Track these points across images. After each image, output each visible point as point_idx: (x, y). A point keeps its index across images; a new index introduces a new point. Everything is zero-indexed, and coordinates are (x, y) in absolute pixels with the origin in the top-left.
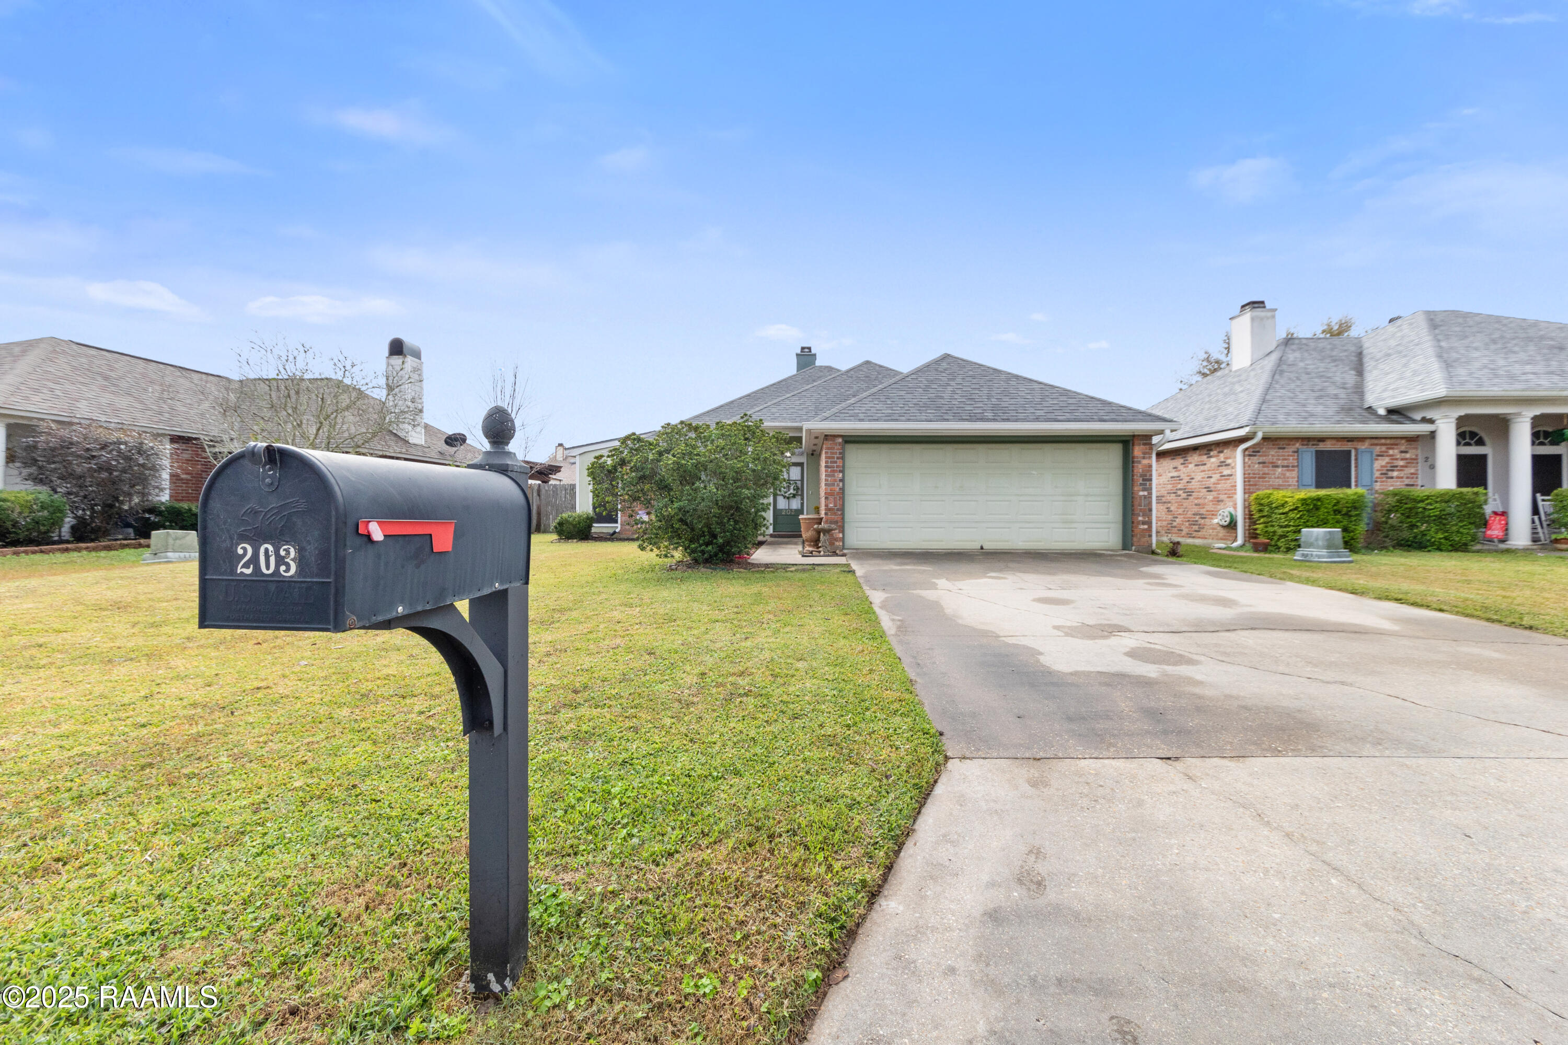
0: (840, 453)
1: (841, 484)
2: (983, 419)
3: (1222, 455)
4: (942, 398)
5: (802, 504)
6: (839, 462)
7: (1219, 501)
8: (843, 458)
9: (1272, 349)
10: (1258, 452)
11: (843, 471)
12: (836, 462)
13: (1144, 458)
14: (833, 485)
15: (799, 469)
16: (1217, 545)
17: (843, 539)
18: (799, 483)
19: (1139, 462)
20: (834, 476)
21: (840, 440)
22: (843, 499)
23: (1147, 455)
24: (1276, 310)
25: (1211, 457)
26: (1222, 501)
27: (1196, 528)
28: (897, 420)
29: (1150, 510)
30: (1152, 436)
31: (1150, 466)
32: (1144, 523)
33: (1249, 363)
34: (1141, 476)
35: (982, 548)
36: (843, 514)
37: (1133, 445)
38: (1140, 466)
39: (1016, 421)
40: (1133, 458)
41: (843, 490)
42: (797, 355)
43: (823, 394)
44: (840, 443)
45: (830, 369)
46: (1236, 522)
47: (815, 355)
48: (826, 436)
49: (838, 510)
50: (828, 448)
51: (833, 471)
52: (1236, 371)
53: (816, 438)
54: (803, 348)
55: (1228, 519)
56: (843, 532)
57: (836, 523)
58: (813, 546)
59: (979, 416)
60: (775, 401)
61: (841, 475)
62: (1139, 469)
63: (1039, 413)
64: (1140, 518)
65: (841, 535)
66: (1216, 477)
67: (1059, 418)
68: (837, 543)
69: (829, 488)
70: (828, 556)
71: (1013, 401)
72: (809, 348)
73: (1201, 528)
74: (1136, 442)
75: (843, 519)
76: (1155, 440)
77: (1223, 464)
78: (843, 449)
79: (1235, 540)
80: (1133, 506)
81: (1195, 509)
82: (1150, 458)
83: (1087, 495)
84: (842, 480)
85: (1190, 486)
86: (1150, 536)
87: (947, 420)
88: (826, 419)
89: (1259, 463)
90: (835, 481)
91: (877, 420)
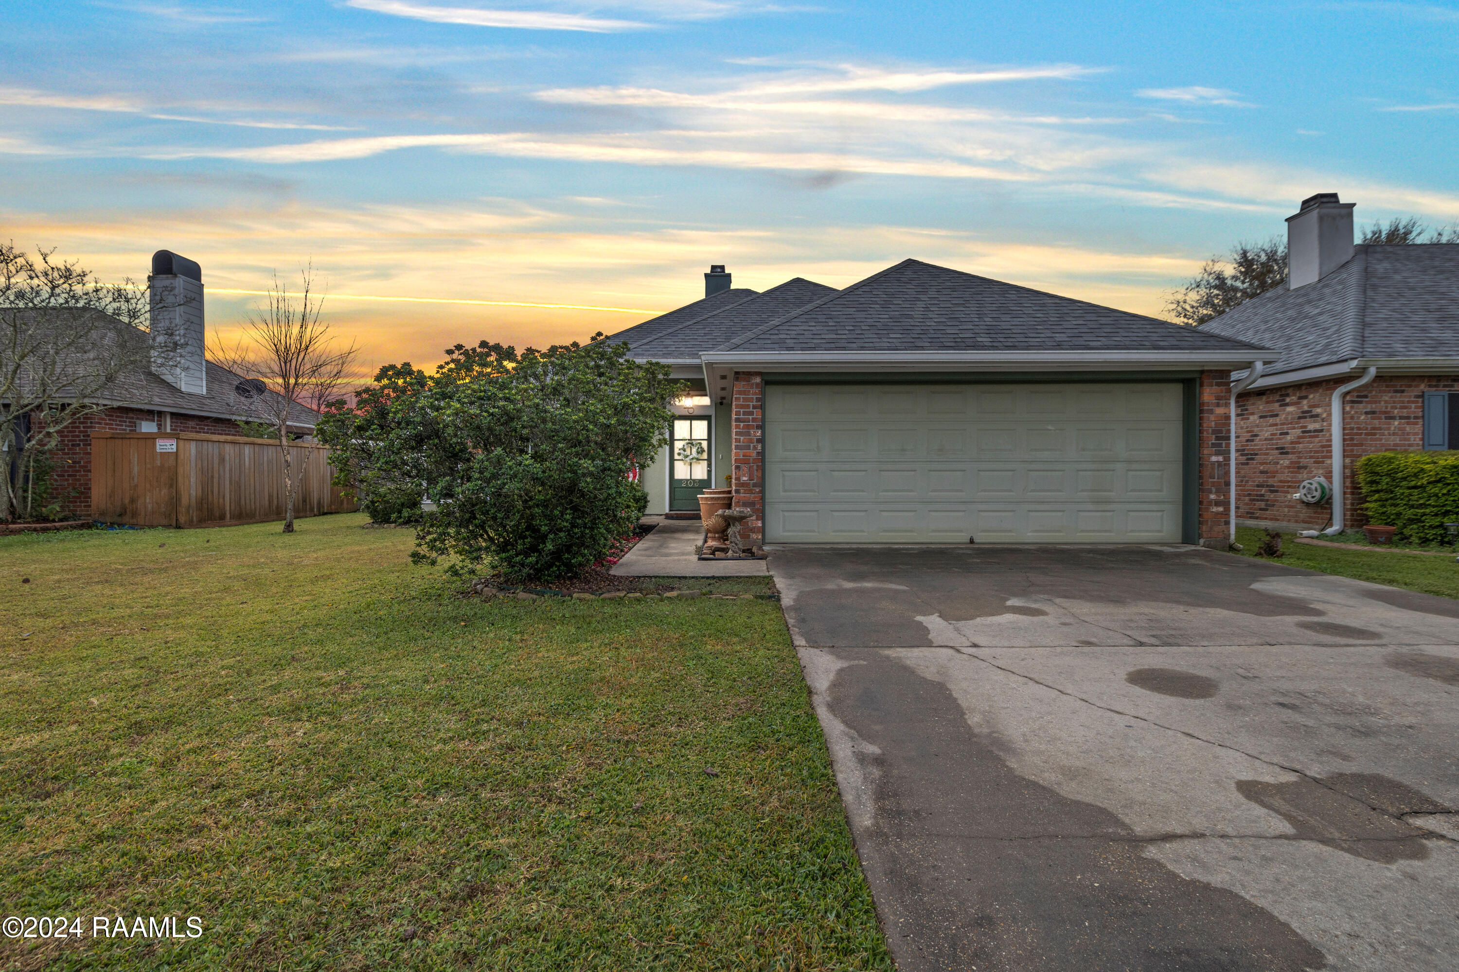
0: (758, 400)
1: (759, 447)
2: (976, 347)
3: (1305, 402)
4: (911, 317)
5: (709, 472)
6: (757, 414)
7: (1299, 468)
8: (762, 407)
9: (1349, 258)
10: (1366, 397)
11: (762, 427)
12: (752, 413)
13: (1218, 405)
14: (748, 447)
15: (704, 423)
16: (1305, 533)
17: (763, 530)
18: (705, 444)
19: (1211, 412)
20: (749, 434)
21: (758, 380)
22: (762, 468)
23: (1222, 400)
24: (1354, 205)
25: (1287, 405)
26: (1305, 467)
27: (1262, 505)
28: (844, 348)
29: (1228, 484)
30: (1230, 371)
31: (1228, 418)
32: (1217, 503)
33: (1317, 279)
34: (1214, 432)
35: (972, 541)
36: (763, 492)
37: (1201, 385)
38: (1212, 417)
39: (1028, 348)
40: (1202, 404)
41: (762, 454)
42: (706, 275)
43: (736, 320)
44: (757, 384)
45: (748, 292)
46: (1331, 498)
47: (729, 275)
48: (737, 373)
49: (755, 485)
50: (740, 393)
51: (748, 427)
52: (1296, 290)
53: (724, 377)
54: (714, 268)
55: (1318, 494)
56: (763, 518)
57: (751, 504)
58: (719, 539)
59: (969, 342)
60: (670, 331)
61: (759, 433)
62: (1210, 422)
63: (1060, 337)
64: (1212, 497)
65: (760, 524)
66: (1294, 433)
67: (1092, 344)
68: (754, 536)
69: (741, 452)
70: (739, 558)
71: (1016, 321)
72: (722, 268)
73: (1270, 505)
74: (1206, 381)
75: (763, 499)
76: (1234, 376)
77: (1306, 415)
78: (763, 393)
79: (1329, 523)
80: (1201, 478)
81: (1261, 479)
82: (1227, 405)
83: (1129, 462)
84: (762, 441)
85: (1250, 446)
86: (1227, 523)
87: (922, 348)
88: (736, 347)
89: (1366, 413)
90: (751, 441)
91: (814, 349)
